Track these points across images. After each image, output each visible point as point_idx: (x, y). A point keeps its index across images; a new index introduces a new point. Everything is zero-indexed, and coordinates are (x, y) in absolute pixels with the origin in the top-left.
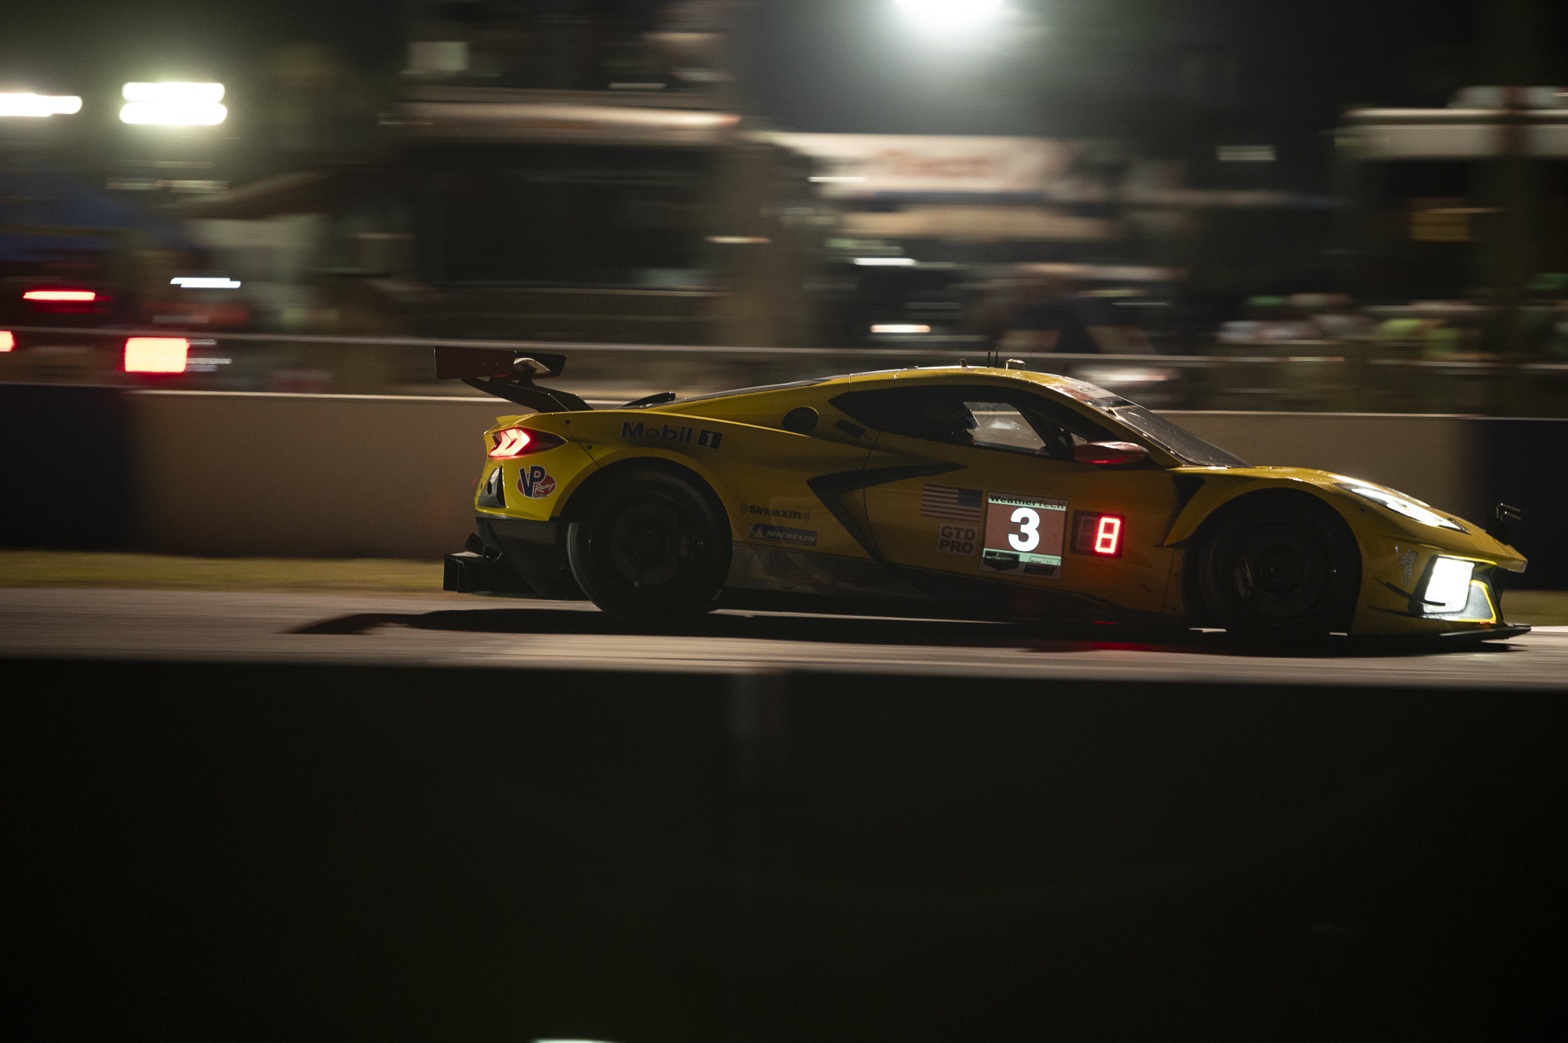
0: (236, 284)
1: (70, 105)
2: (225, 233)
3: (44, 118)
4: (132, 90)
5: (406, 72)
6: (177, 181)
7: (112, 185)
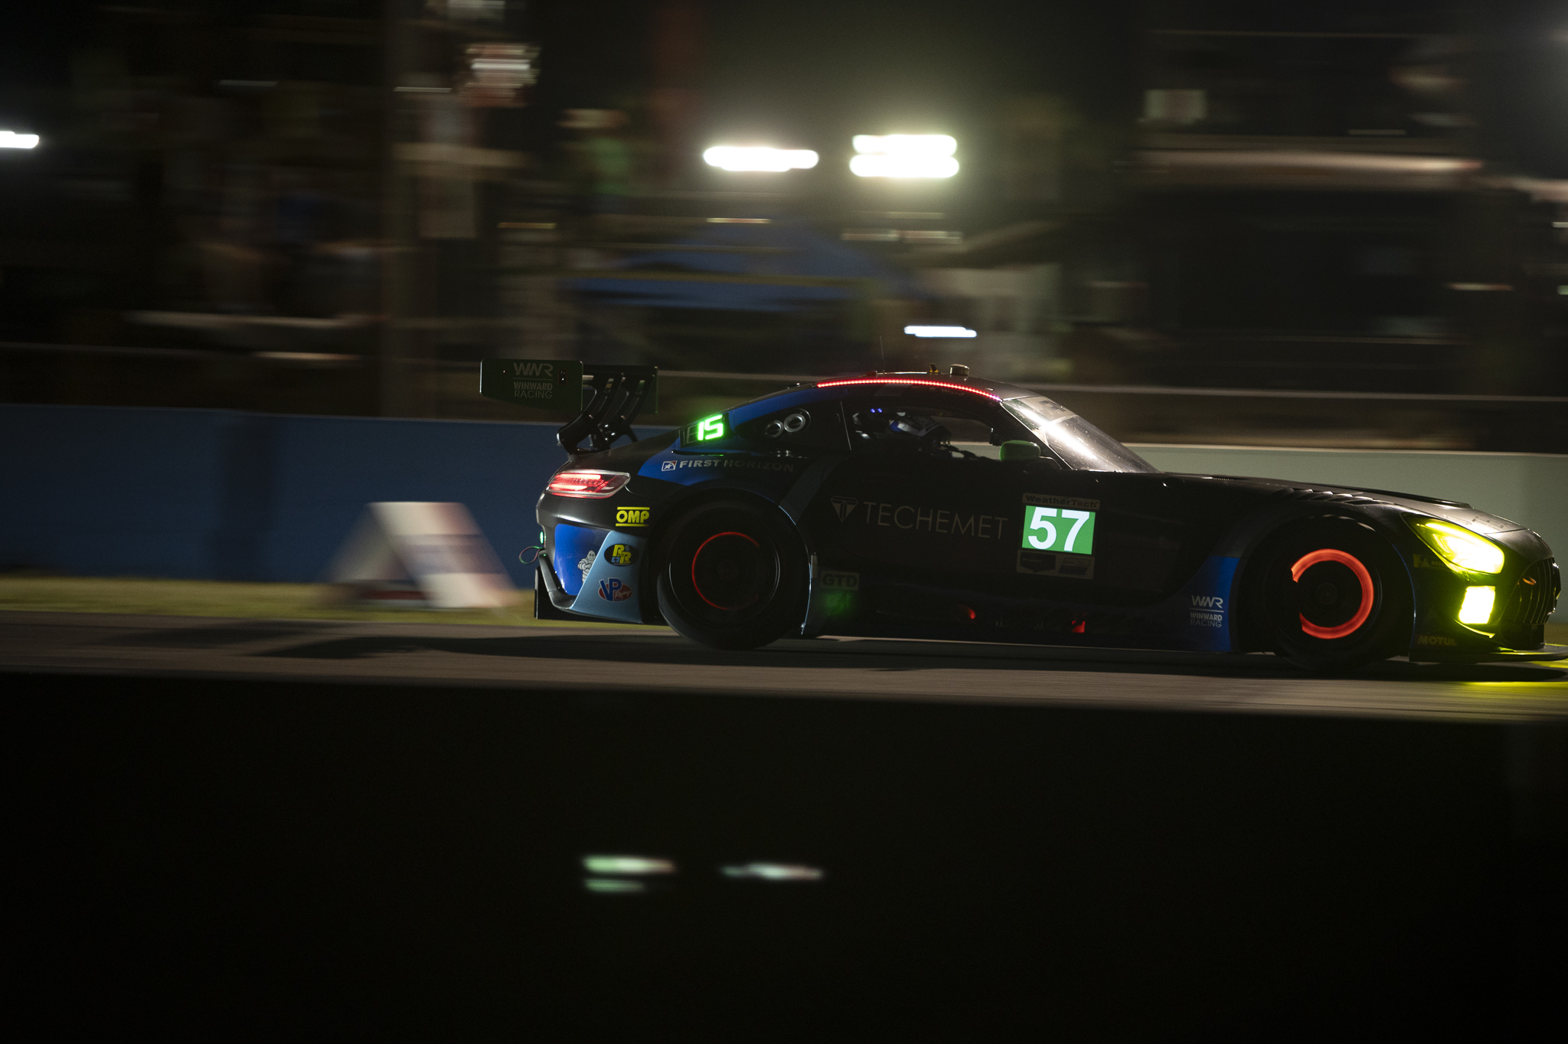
0: (972, 334)
1: (806, 159)
2: (966, 282)
3: (779, 173)
4: (861, 142)
5: (1141, 120)
6: (911, 232)
7: (847, 236)
